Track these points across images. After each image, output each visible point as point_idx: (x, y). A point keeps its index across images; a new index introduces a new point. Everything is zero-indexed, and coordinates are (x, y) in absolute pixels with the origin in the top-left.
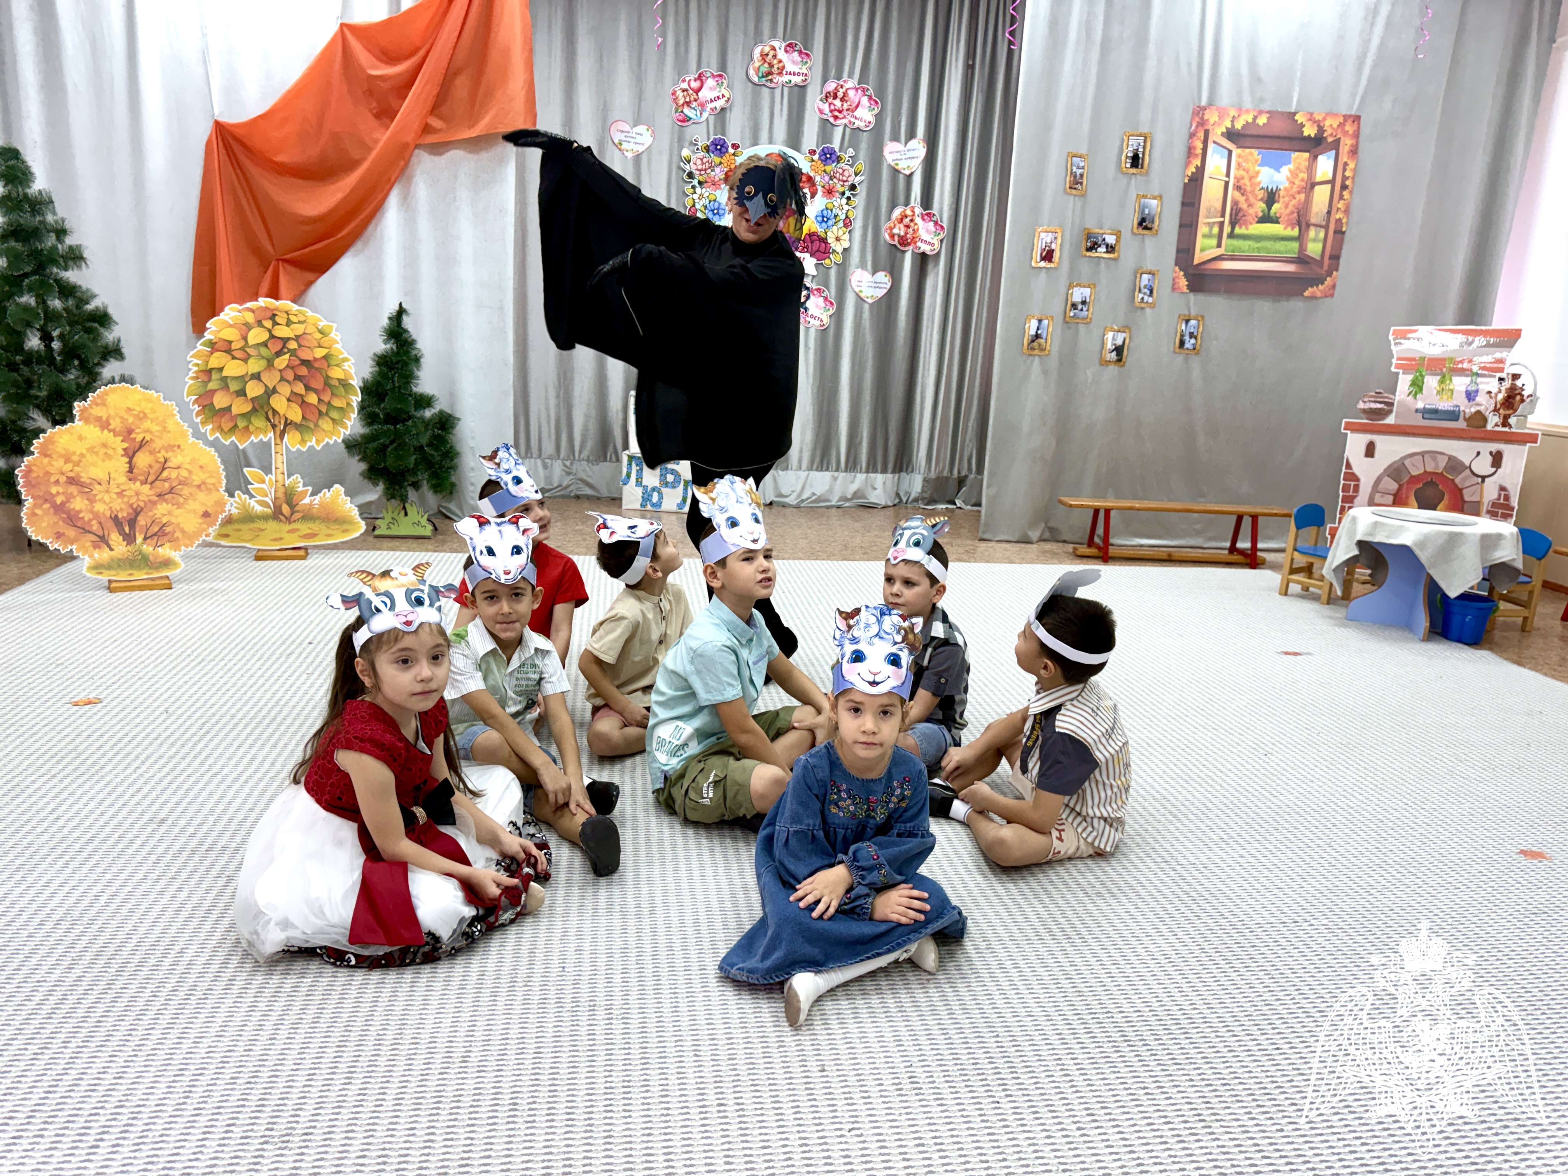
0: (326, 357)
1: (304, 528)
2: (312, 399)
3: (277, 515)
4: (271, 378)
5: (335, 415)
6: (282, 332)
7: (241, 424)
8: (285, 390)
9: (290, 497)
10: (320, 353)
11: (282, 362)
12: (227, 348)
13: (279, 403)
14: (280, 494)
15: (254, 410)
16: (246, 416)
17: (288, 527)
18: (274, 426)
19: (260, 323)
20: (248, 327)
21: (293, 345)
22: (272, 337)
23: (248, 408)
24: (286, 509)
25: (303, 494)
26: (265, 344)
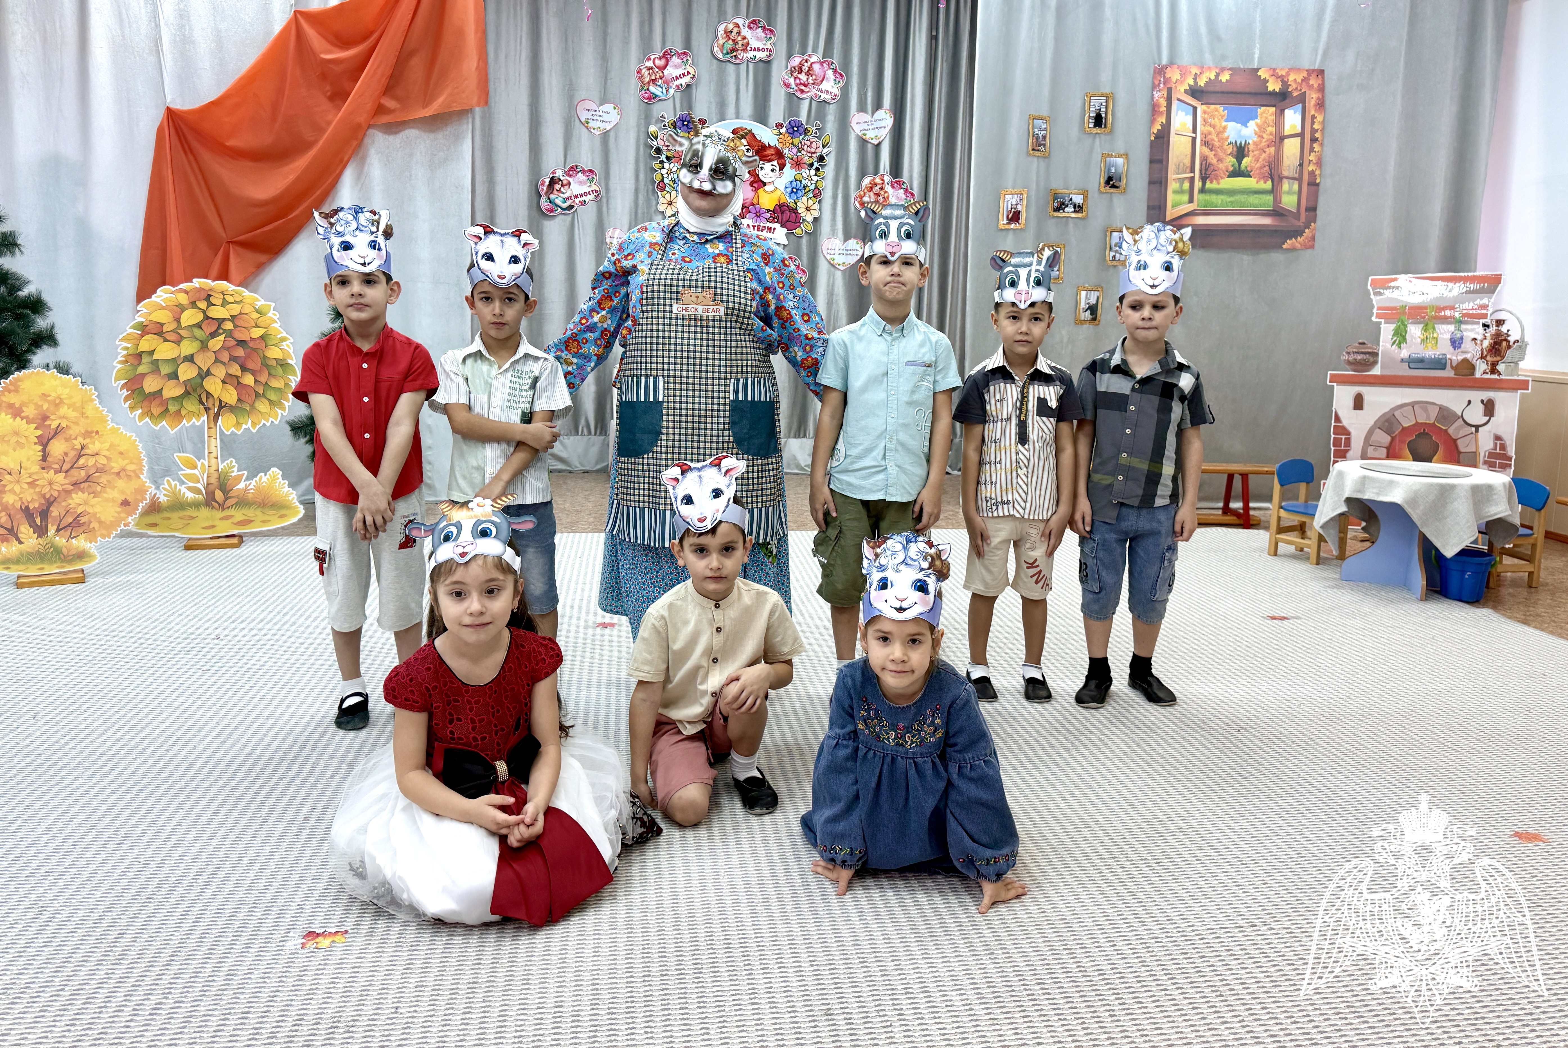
0: (262, 338)
1: (239, 515)
2: (249, 380)
3: (209, 501)
4: (204, 361)
5: (273, 396)
6: (217, 312)
7: (172, 408)
8: (220, 372)
9: (223, 484)
10: (257, 333)
11: (216, 343)
12: (159, 331)
13: (213, 386)
14: (213, 480)
15: (187, 393)
16: (178, 399)
17: (222, 514)
18: (207, 409)
19: (193, 304)
20: (182, 309)
21: (228, 326)
22: (207, 318)
23: (178, 391)
24: (219, 495)
25: (238, 479)
26: (199, 326)
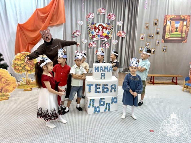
1: (31, 86)
2: (32, 66)
3: (27, 84)
4: (25, 64)
7: (21, 71)
12: (18, 60)
17: (29, 86)
18: (26, 71)
25: (31, 81)
26: (24, 59)
